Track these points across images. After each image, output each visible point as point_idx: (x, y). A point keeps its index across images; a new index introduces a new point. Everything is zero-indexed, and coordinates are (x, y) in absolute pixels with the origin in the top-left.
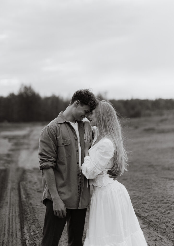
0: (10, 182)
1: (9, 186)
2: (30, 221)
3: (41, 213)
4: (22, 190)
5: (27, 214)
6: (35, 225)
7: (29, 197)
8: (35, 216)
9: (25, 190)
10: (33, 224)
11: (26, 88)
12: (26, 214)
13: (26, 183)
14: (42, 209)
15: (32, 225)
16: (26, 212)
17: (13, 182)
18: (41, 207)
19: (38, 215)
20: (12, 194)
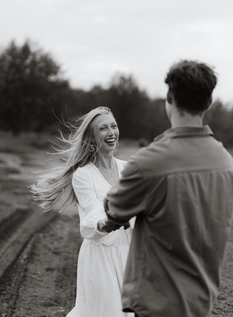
0: (20, 230)
1: (14, 237)
2: (6, 297)
3: (33, 287)
4: (29, 246)
5: (10, 285)
6: (8, 304)
7: (32, 258)
8: (18, 289)
9: (34, 247)
10: (6, 302)
11: (123, 79)
12: (7, 285)
13: (44, 237)
14: (40, 280)
15: (4, 302)
16: (9, 281)
17: (24, 232)
18: (39, 277)
19: (25, 290)
20: (9, 251)
